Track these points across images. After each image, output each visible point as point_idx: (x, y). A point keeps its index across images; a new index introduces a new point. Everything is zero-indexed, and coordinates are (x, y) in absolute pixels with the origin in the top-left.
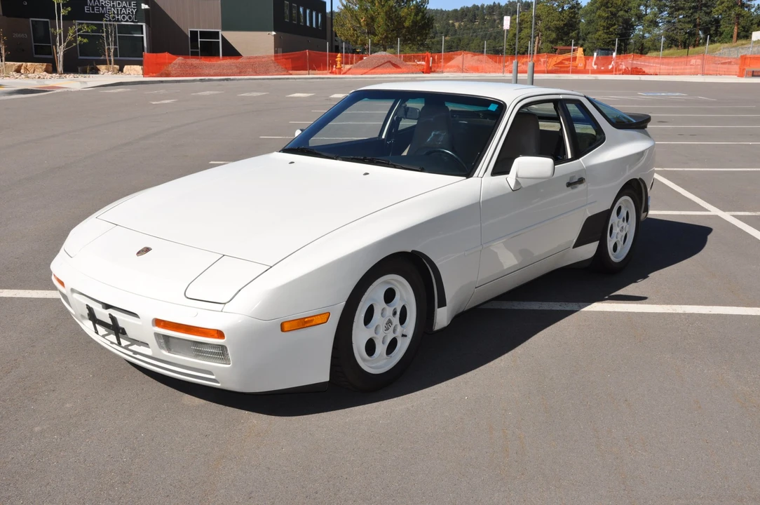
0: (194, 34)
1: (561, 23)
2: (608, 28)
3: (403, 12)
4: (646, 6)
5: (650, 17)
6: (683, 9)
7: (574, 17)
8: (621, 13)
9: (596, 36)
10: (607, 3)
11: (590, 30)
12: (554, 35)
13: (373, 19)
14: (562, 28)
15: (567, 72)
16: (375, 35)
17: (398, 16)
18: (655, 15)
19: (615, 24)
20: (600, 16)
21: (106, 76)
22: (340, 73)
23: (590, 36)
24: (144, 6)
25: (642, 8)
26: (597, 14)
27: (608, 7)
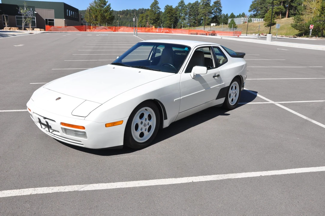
0: (46, 20)
1: (155, 18)
2: (170, 20)
3: (106, 14)
4: (182, 14)
5: (183, 17)
6: (192, 15)
7: (159, 16)
8: (175, 15)
9: (167, 22)
10: (170, 12)
11: (165, 20)
12: (153, 22)
13: (96, 16)
14: (155, 20)
15: (150, 32)
16: (97, 21)
17: (104, 16)
18: (184, 17)
19: (172, 19)
20: (168, 16)
21: (29, 31)
22: (92, 31)
23: (165, 22)
24: (35, 12)
25: (181, 14)
26: (167, 15)
27: (170, 13)
